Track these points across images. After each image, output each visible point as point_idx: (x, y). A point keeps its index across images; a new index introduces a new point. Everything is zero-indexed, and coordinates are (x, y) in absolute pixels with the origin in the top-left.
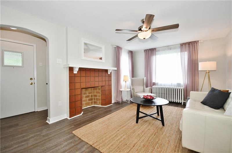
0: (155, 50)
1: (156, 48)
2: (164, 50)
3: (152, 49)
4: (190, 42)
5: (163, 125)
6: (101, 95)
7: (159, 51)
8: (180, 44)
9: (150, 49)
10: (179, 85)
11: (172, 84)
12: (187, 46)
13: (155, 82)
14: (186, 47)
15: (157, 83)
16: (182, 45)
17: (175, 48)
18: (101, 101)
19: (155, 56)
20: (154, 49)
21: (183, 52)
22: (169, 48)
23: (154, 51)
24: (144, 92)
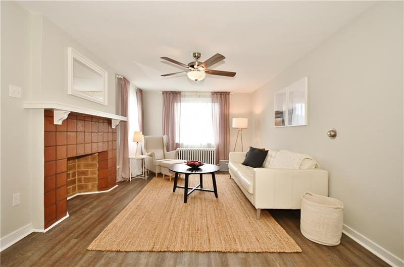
0: (180, 94)
1: (180, 92)
2: (191, 96)
3: (176, 92)
4: (222, 92)
5: (217, 196)
6: (97, 169)
7: (185, 97)
8: (212, 92)
9: (171, 92)
10: (209, 145)
11: (201, 145)
12: (219, 96)
13: (178, 142)
14: (217, 97)
15: (183, 144)
16: (214, 94)
17: (205, 97)
18: (97, 182)
19: (179, 104)
20: (178, 92)
21: (214, 103)
22: (198, 95)
23: (178, 95)
24: (165, 159)
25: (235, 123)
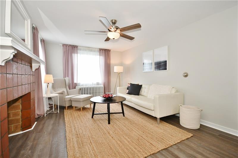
0: (77, 48)
1: (77, 46)
2: (85, 50)
3: (74, 46)
4: (106, 49)
7: (80, 50)
8: (99, 49)
9: (70, 45)
10: (98, 84)
11: (93, 83)
12: (104, 51)
14: (103, 52)
16: (100, 50)
17: (94, 51)
19: (76, 55)
20: (76, 46)
21: (101, 56)
22: (89, 49)
23: (76, 48)
25: (117, 69)
